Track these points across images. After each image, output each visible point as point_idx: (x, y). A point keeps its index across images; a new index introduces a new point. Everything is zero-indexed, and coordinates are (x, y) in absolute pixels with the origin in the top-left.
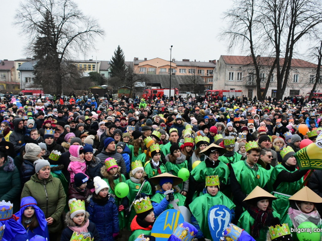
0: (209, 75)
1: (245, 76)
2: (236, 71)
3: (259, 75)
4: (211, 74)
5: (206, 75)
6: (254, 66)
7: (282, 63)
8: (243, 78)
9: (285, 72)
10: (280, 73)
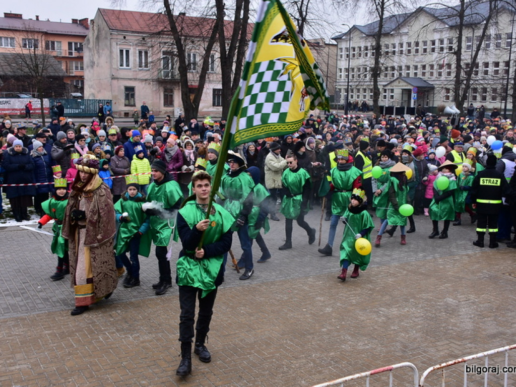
0: (75, 54)
1: (155, 58)
2: (134, 47)
3: (185, 57)
4: (78, 52)
5: (67, 55)
6: (172, 37)
7: (228, 33)
8: (152, 62)
9: (237, 50)
10: (227, 53)
